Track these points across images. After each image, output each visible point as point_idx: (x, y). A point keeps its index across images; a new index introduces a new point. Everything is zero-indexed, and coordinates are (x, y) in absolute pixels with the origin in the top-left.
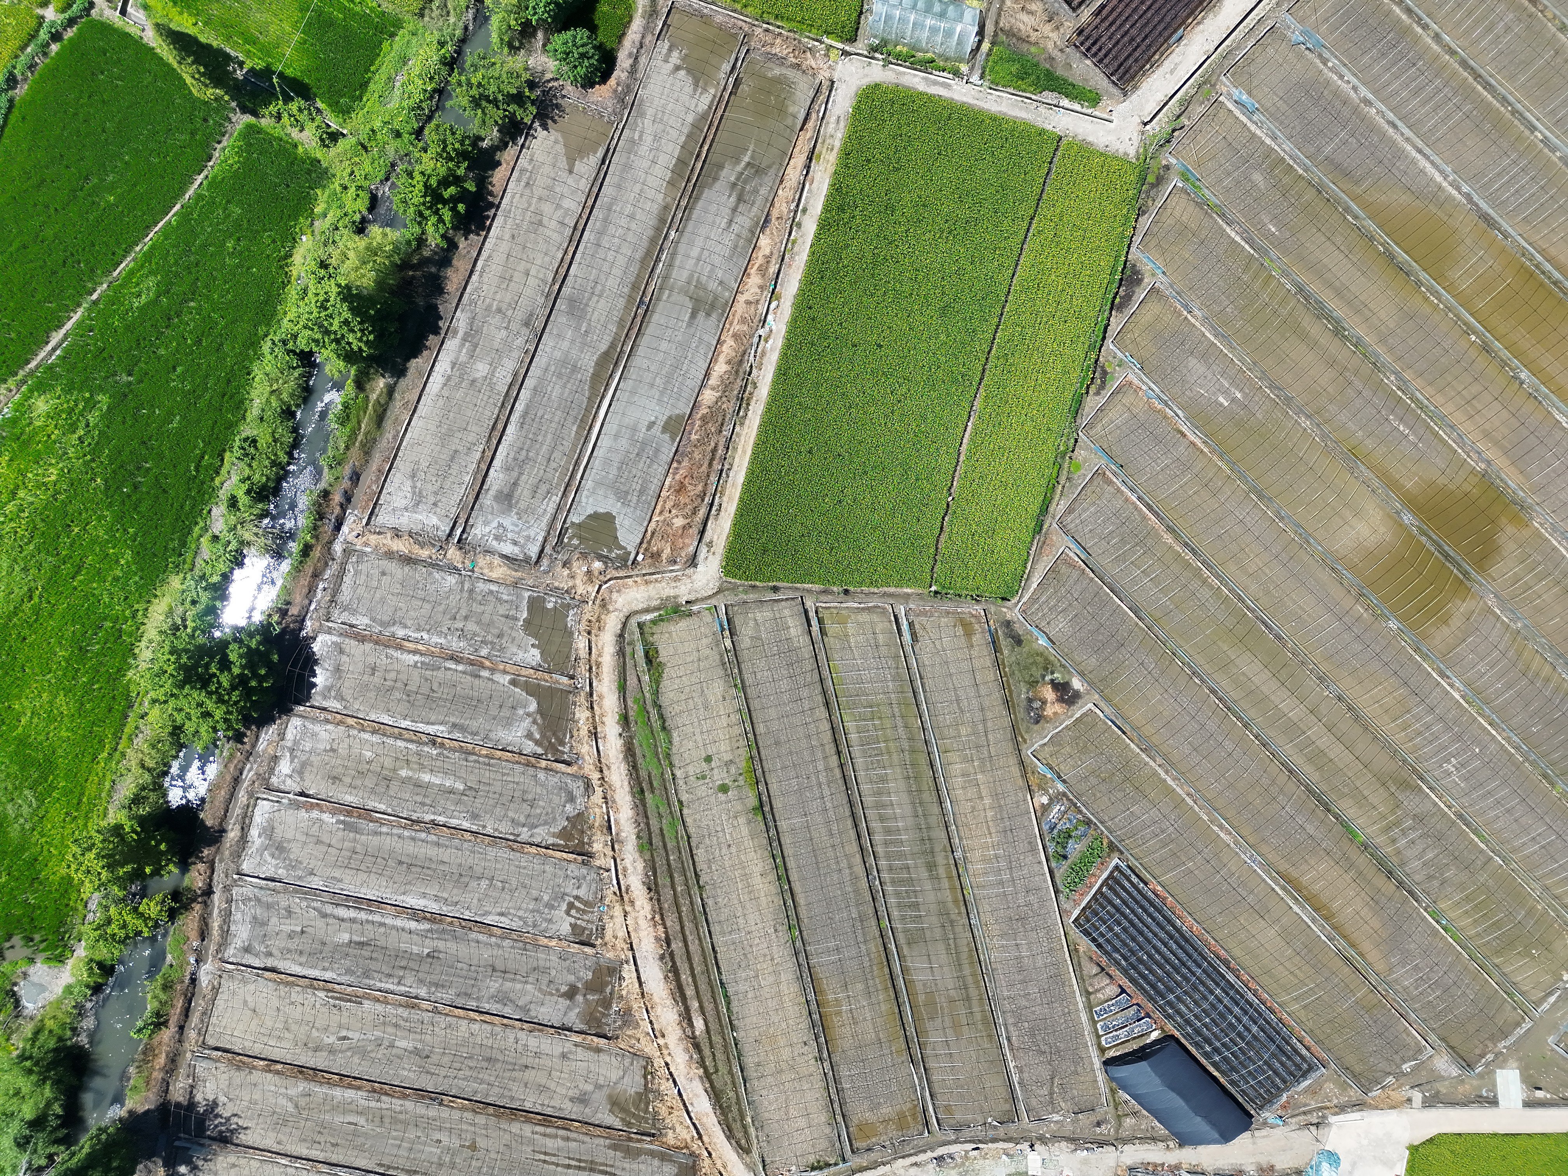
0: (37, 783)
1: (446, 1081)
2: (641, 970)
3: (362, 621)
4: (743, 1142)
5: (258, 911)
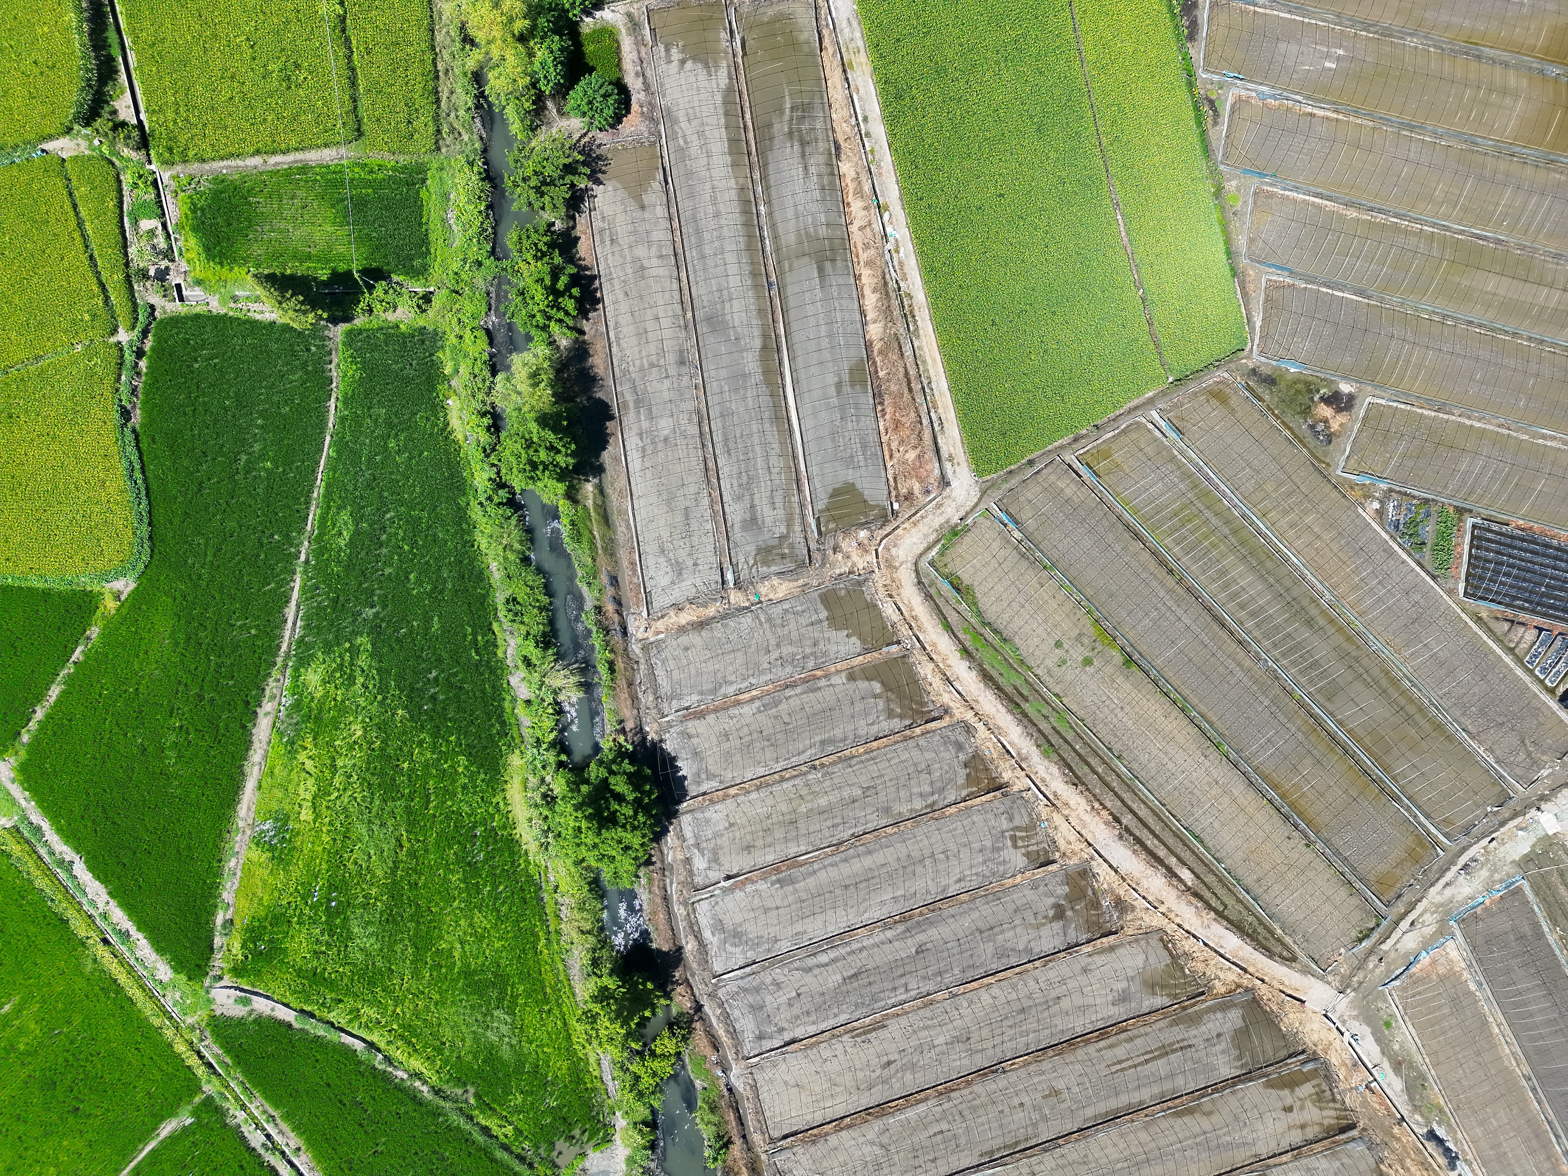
0: (500, 1000)
1: (997, 1050)
2: (1109, 858)
3: (691, 700)
4: (1285, 953)
5: (751, 999)
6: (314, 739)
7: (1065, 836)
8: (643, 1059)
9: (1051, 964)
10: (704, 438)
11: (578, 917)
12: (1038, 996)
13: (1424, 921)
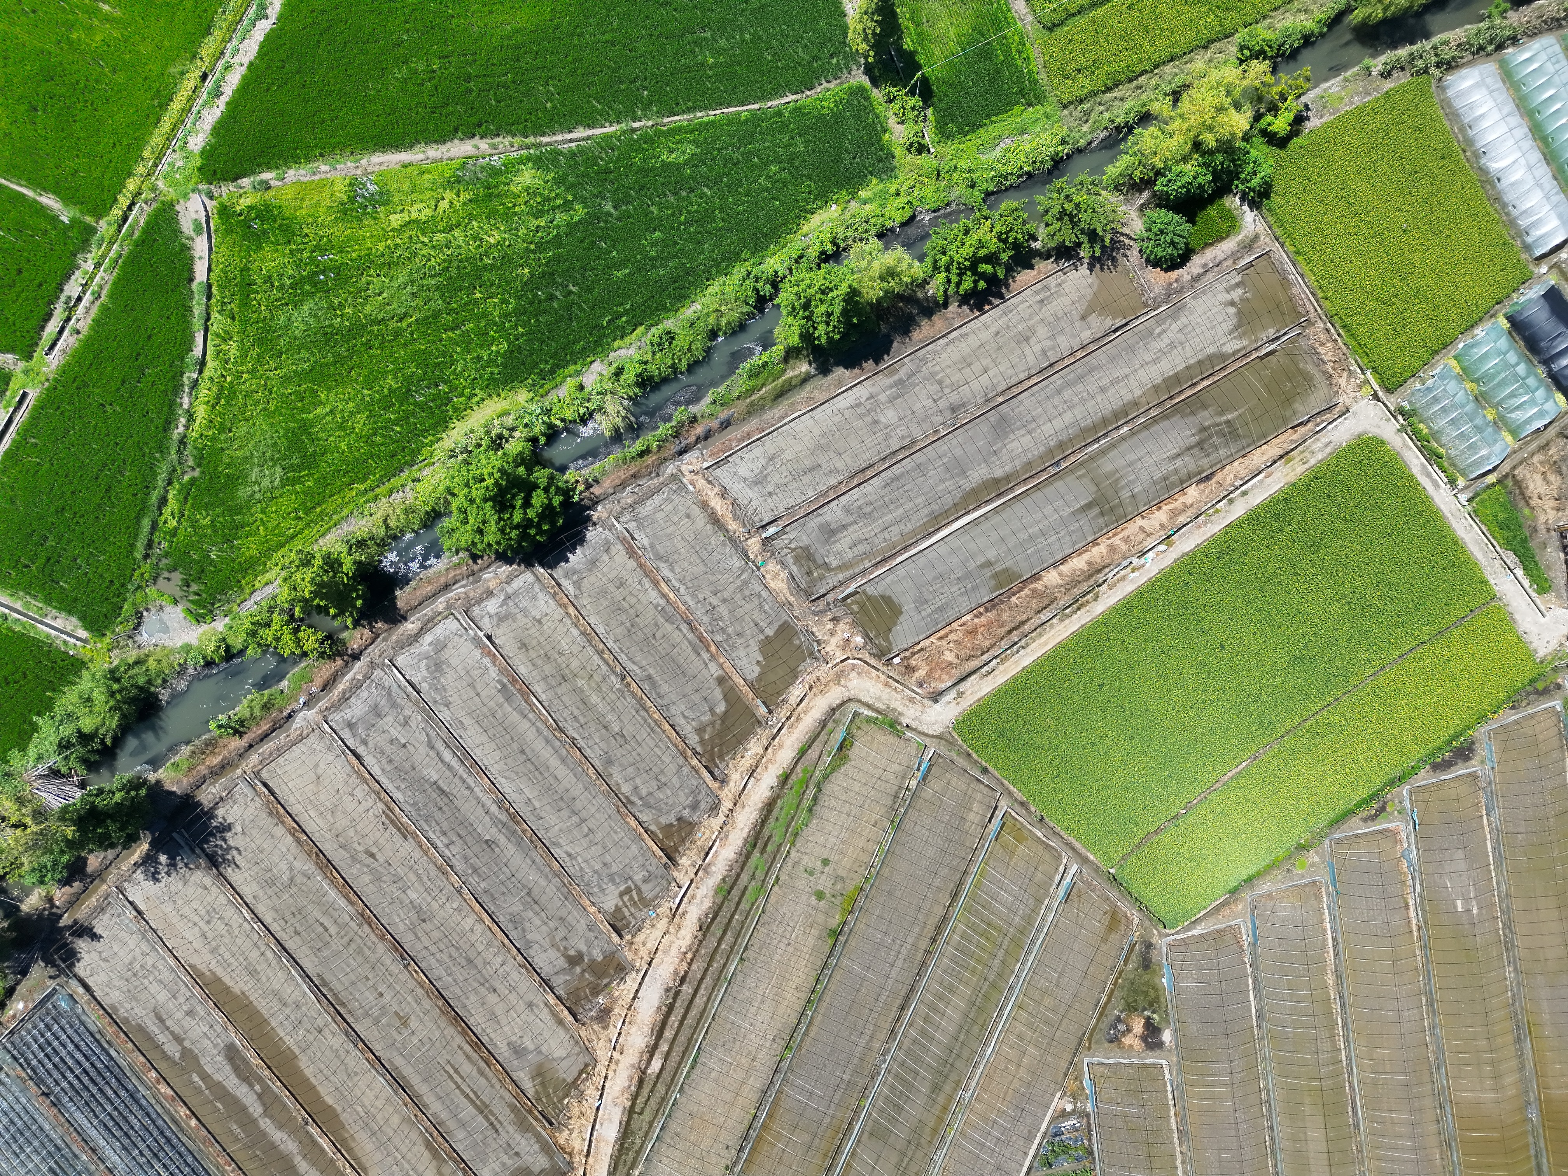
0: (292, 468)
1: (424, 951)
2: (644, 987)
3: (642, 538)
5: (383, 702)
7: (648, 937)
8: (288, 623)
9: (523, 971)
10: (892, 457)
11: (398, 511)
12: (488, 971)
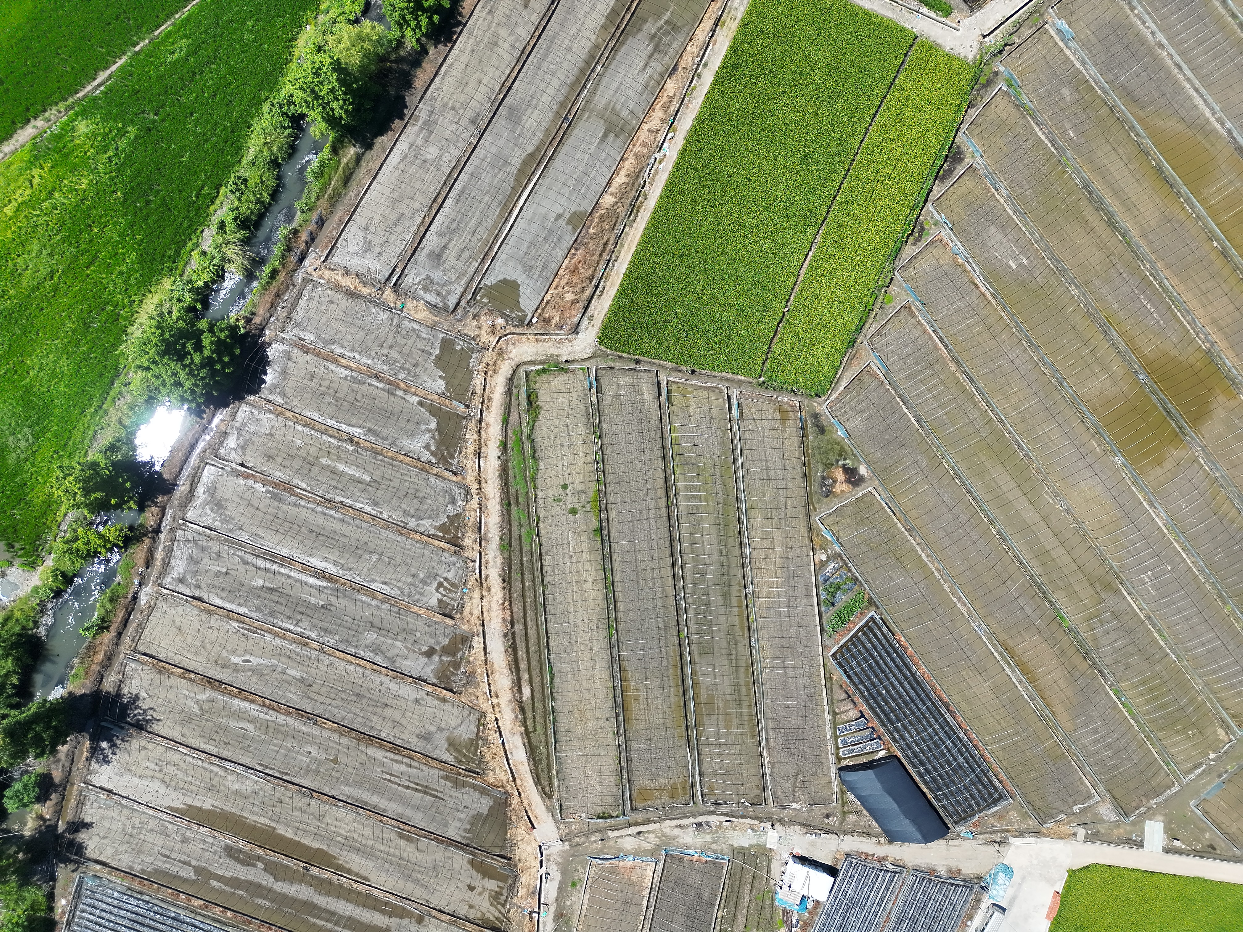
1: (322, 706)
2: (488, 643)
4: (547, 789)
5: (195, 552)
6: (52, 167)
7: (472, 608)
9: (399, 681)
10: (449, 180)
13: (647, 838)
